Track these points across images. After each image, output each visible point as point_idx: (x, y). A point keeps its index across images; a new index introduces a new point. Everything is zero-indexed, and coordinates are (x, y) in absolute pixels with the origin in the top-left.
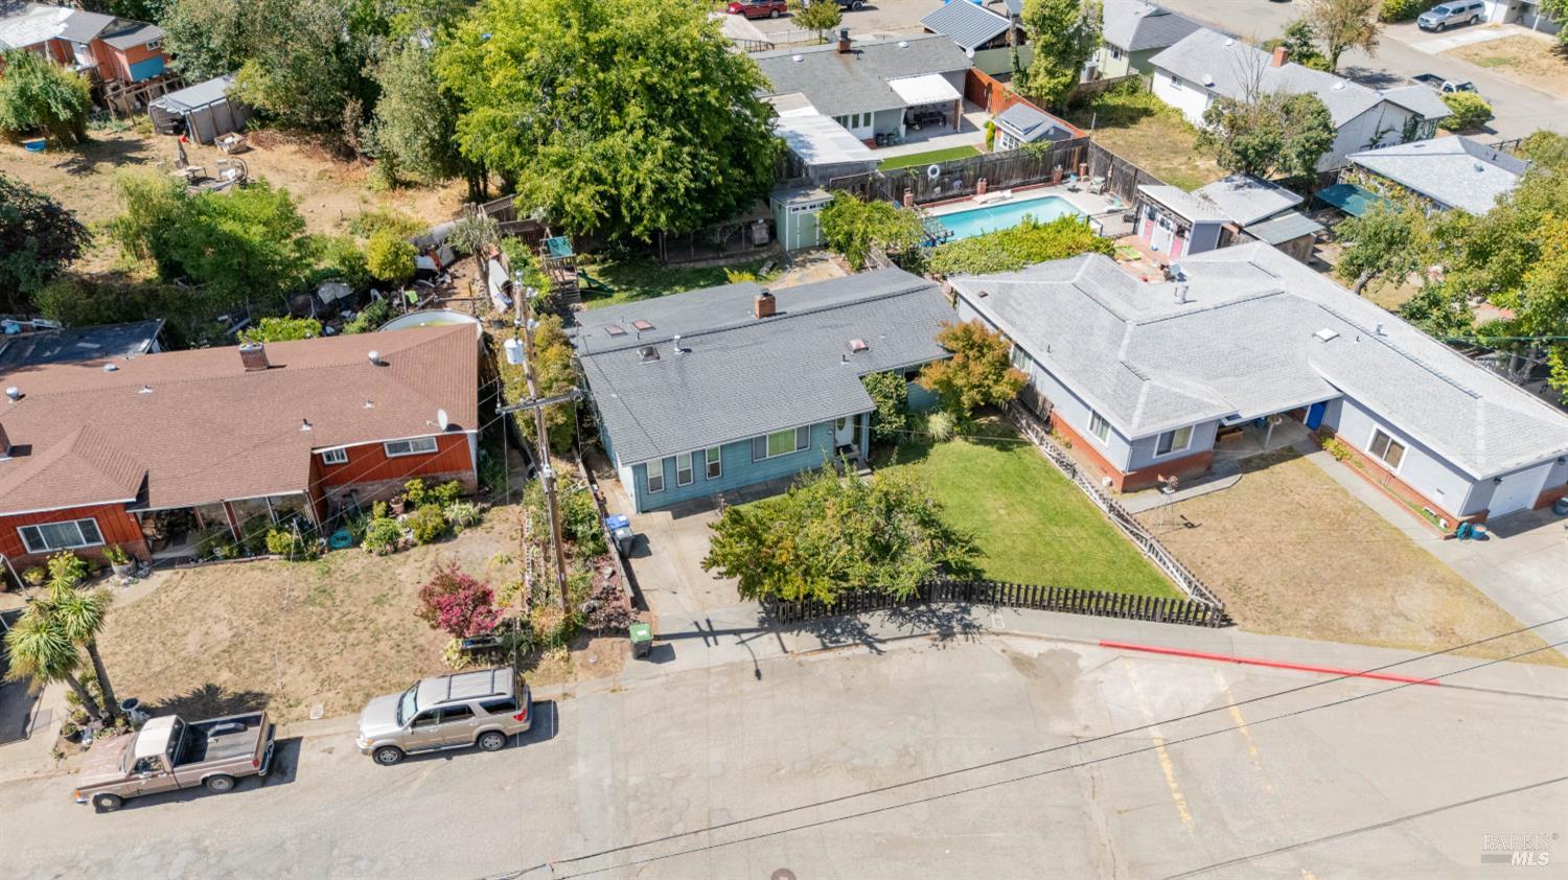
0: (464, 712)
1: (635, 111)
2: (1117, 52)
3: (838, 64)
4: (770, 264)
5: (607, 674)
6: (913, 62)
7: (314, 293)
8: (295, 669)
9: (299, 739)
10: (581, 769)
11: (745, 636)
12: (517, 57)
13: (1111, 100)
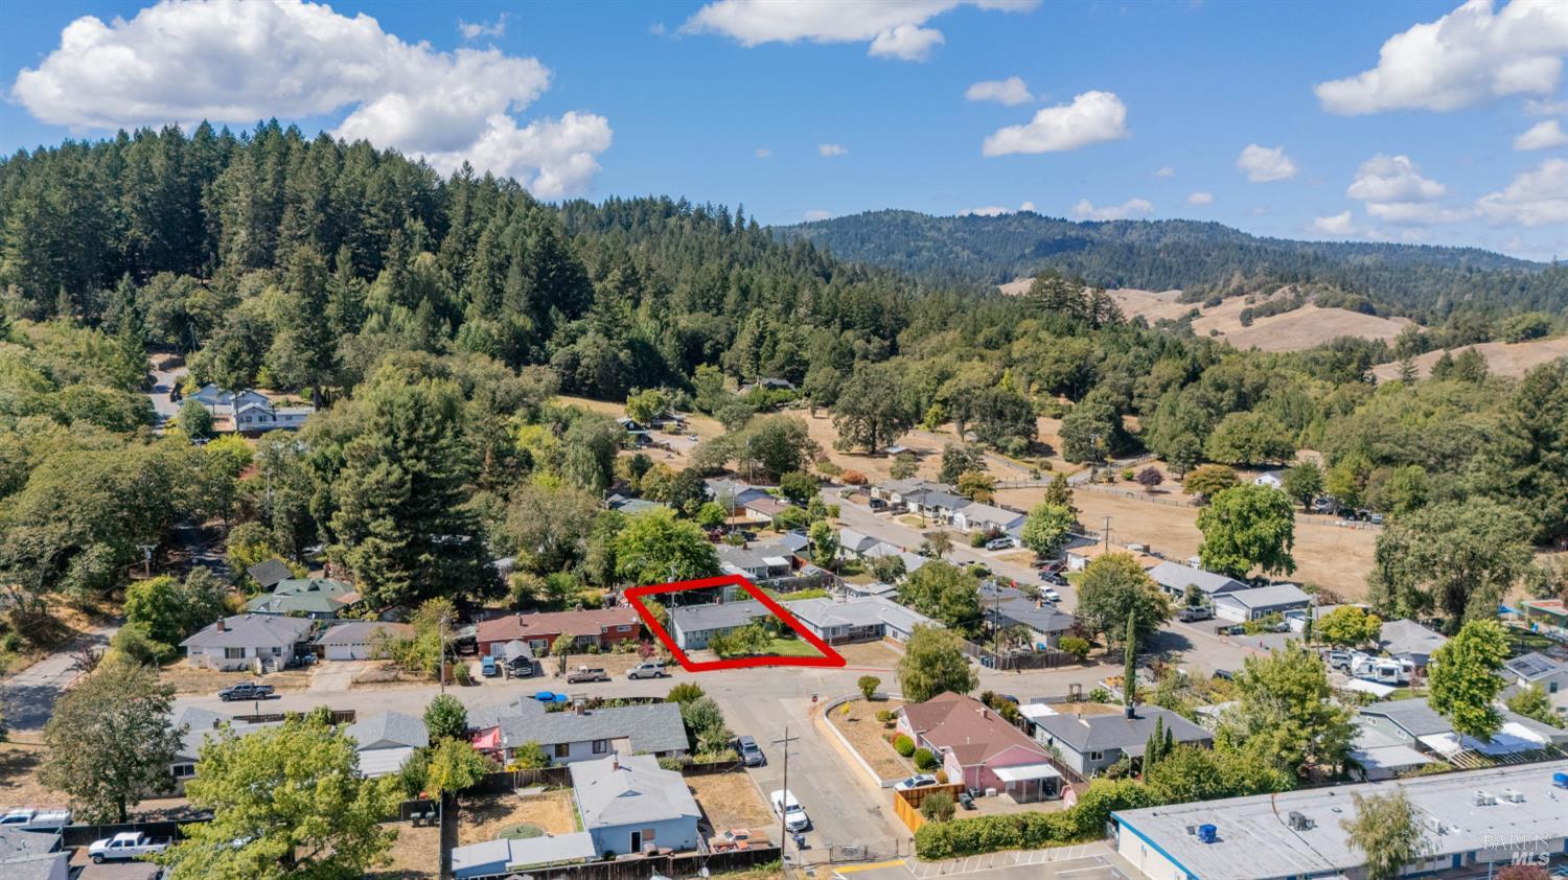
0: (652, 666)
1: (678, 554)
2: (853, 551)
3: (742, 553)
6: (772, 552)
12: (641, 539)
13: (848, 567)
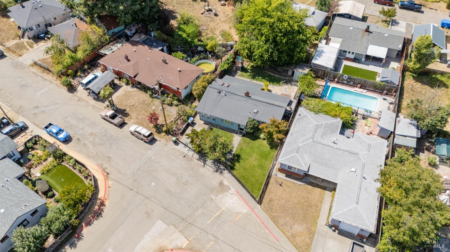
4: (285, 81)
5: (167, 141)
6: (383, 42)
7: (197, 48)
8: (135, 114)
9: (127, 124)
10: (150, 152)
11: (190, 150)
